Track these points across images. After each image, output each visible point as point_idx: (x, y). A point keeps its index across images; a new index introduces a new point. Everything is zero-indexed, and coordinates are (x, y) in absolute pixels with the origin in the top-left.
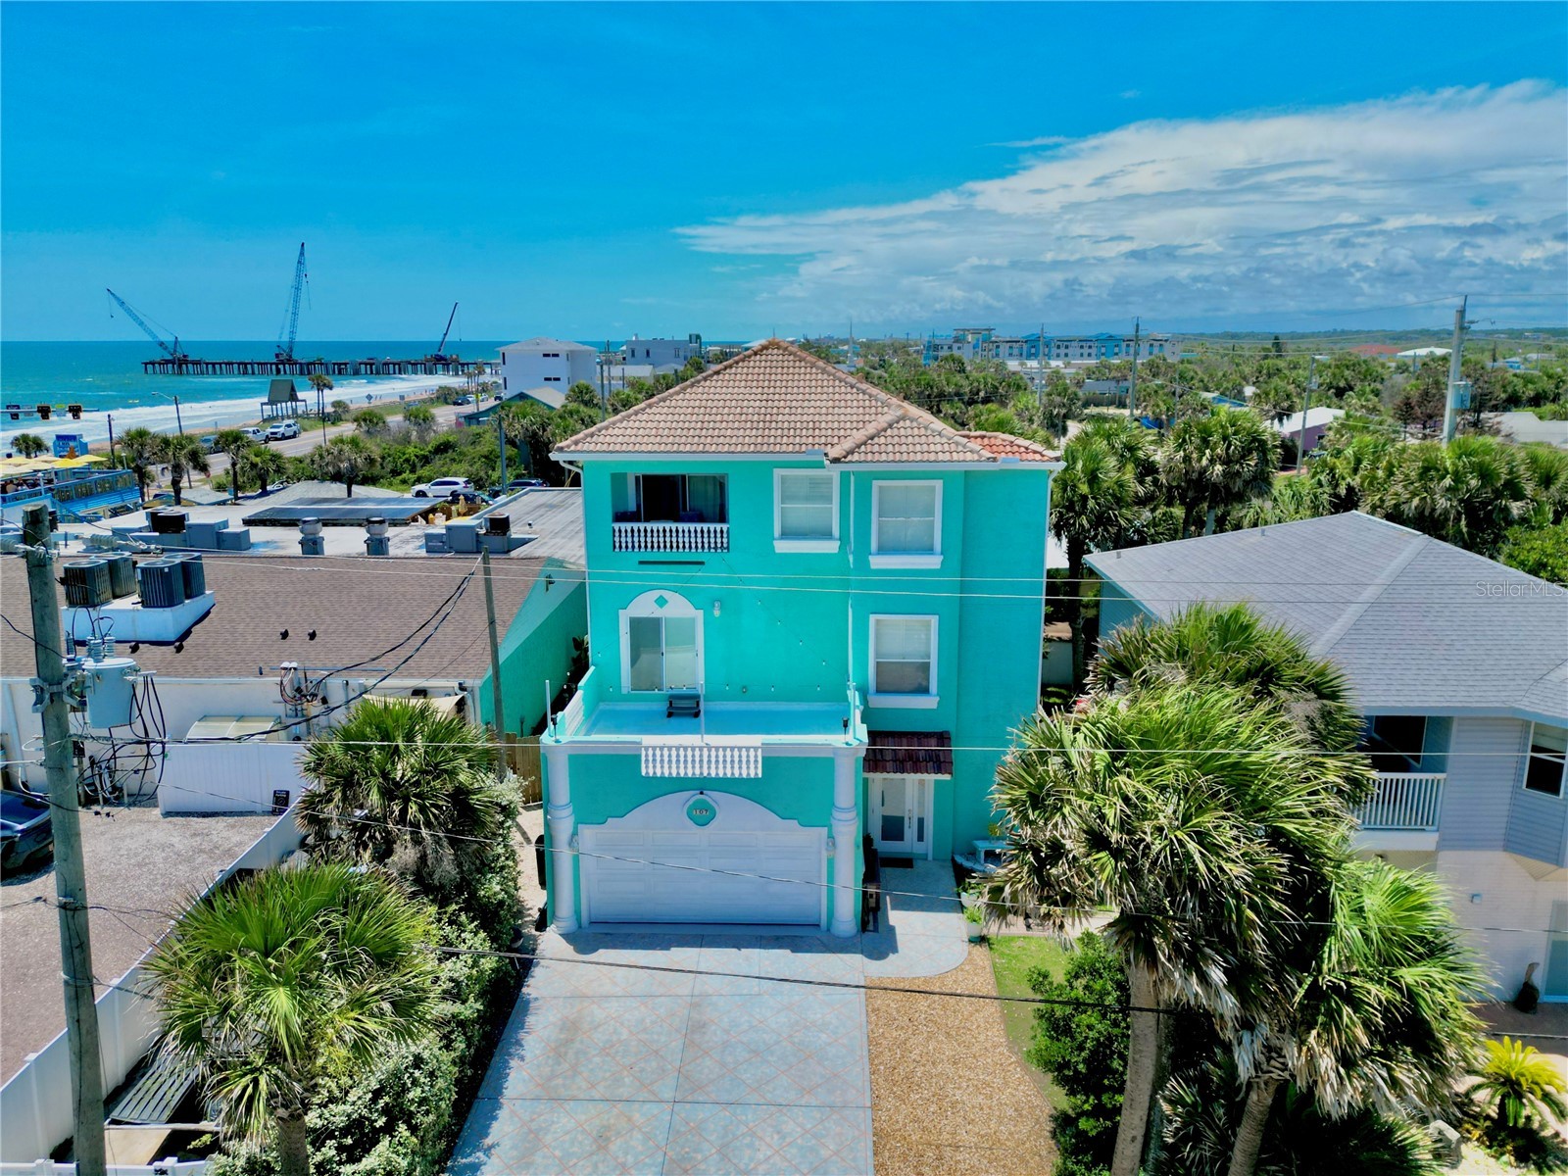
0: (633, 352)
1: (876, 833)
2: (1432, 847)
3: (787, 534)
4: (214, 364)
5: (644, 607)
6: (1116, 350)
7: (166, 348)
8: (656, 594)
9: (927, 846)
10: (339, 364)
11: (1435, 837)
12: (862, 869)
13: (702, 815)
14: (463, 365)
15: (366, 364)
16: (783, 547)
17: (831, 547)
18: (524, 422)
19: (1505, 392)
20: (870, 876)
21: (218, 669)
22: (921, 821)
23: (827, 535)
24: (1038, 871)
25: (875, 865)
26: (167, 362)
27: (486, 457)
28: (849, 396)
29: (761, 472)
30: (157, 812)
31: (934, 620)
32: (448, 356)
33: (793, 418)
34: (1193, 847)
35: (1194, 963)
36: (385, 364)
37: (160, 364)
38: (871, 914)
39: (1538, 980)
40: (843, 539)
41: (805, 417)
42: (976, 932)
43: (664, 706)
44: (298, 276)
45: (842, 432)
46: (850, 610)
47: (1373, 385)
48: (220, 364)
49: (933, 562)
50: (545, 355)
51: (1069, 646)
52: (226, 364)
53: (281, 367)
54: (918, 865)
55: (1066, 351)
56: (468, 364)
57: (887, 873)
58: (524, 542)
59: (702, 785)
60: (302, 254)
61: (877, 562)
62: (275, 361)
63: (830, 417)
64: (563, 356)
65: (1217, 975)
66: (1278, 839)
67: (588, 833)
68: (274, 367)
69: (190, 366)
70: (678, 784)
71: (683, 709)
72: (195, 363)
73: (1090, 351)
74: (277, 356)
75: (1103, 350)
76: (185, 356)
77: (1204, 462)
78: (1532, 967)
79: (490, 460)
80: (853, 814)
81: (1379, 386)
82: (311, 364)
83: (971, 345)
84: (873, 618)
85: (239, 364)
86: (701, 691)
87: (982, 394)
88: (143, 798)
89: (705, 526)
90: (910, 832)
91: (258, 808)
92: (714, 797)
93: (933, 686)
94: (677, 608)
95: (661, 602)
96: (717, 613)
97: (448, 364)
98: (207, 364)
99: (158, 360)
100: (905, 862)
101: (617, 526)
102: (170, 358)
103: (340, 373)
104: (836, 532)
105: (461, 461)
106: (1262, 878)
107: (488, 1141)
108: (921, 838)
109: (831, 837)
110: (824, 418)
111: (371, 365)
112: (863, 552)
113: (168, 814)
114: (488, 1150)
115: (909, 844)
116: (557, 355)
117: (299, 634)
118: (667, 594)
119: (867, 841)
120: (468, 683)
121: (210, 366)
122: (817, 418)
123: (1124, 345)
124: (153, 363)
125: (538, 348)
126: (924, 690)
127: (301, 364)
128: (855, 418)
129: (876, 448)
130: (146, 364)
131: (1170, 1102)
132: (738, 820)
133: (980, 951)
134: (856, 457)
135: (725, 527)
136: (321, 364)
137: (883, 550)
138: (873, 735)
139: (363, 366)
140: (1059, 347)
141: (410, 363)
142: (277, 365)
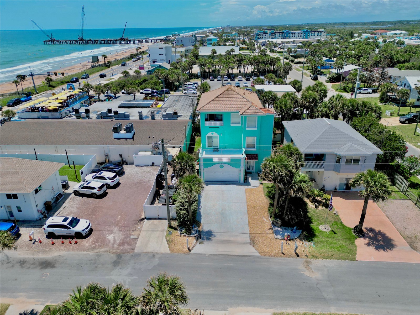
0: (178, 41)
1: (246, 169)
2: (323, 171)
3: (232, 123)
4: (62, 41)
5: (210, 134)
6: (308, 34)
7: (49, 37)
8: (212, 132)
9: (254, 171)
10: (96, 41)
11: (324, 169)
12: (244, 174)
13: (222, 167)
14: (129, 40)
15: (103, 41)
16: (232, 125)
17: (240, 125)
18: (163, 75)
19: (396, 60)
20: (246, 175)
21: (141, 143)
22: (253, 166)
23: (239, 123)
24: (265, 174)
25: (246, 173)
26: (50, 41)
27: (154, 83)
28: (243, 99)
29: (229, 114)
30: (134, 166)
31: (256, 137)
32: (125, 38)
33: (234, 104)
34: (280, 172)
35: (280, 183)
36: (108, 41)
37: (48, 41)
38: (246, 180)
39: (337, 188)
40: (242, 124)
41: (236, 104)
42: (261, 183)
43: (213, 150)
44: (82, 15)
45: (242, 107)
46: (243, 135)
47: (367, 55)
48: (64, 41)
49: (256, 129)
50: (159, 48)
51: (280, 134)
52: (65, 41)
53: (80, 41)
54: (252, 173)
55: (295, 35)
56: (130, 40)
57: (248, 174)
58: (180, 116)
59: (222, 163)
60: (83, 8)
61: (247, 129)
62: (78, 40)
63: (240, 104)
64: (164, 48)
65: (282, 184)
66: (289, 171)
67: (205, 169)
68: (78, 42)
69: (56, 42)
70: (218, 163)
71: (216, 150)
72: (57, 41)
73: (301, 35)
74: (79, 38)
75: (305, 35)
76: (54, 39)
77: (305, 103)
78: (336, 186)
79: (155, 83)
80: (243, 167)
81: (368, 56)
82: (88, 41)
83: (268, 34)
84: (246, 137)
85: (69, 41)
86: (219, 147)
87: (269, 62)
88: (132, 164)
89: (219, 122)
90: (251, 168)
91: (150, 165)
92: (223, 164)
93: (255, 147)
94: (215, 134)
95: (212, 134)
96: (221, 135)
97: (125, 40)
98: (60, 41)
99: (47, 40)
100: (250, 173)
101: (205, 122)
102: (50, 39)
103: (96, 43)
104: (240, 123)
105: (149, 84)
106: (287, 175)
107: (201, 206)
108: (253, 169)
109: (240, 170)
110: (239, 104)
111: (104, 41)
112: (245, 127)
113: (136, 166)
114: (201, 207)
115: (251, 170)
116: (162, 48)
117: (152, 137)
118: (213, 132)
119: (245, 170)
120: (181, 146)
121: (61, 42)
122: (237, 104)
123: (310, 33)
124: (46, 41)
125: (157, 46)
126: (254, 148)
127: (85, 41)
128: (244, 104)
129: (247, 112)
130: (44, 41)
131: (281, 199)
132: (227, 167)
133: (261, 185)
134: (244, 114)
135: (223, 122)
136: (91, 41)
137: (248, 127)
138: (246, 155)
139: (102, 41)
140: (292, 34)
141: (115, 40)
142: (79, 41)
